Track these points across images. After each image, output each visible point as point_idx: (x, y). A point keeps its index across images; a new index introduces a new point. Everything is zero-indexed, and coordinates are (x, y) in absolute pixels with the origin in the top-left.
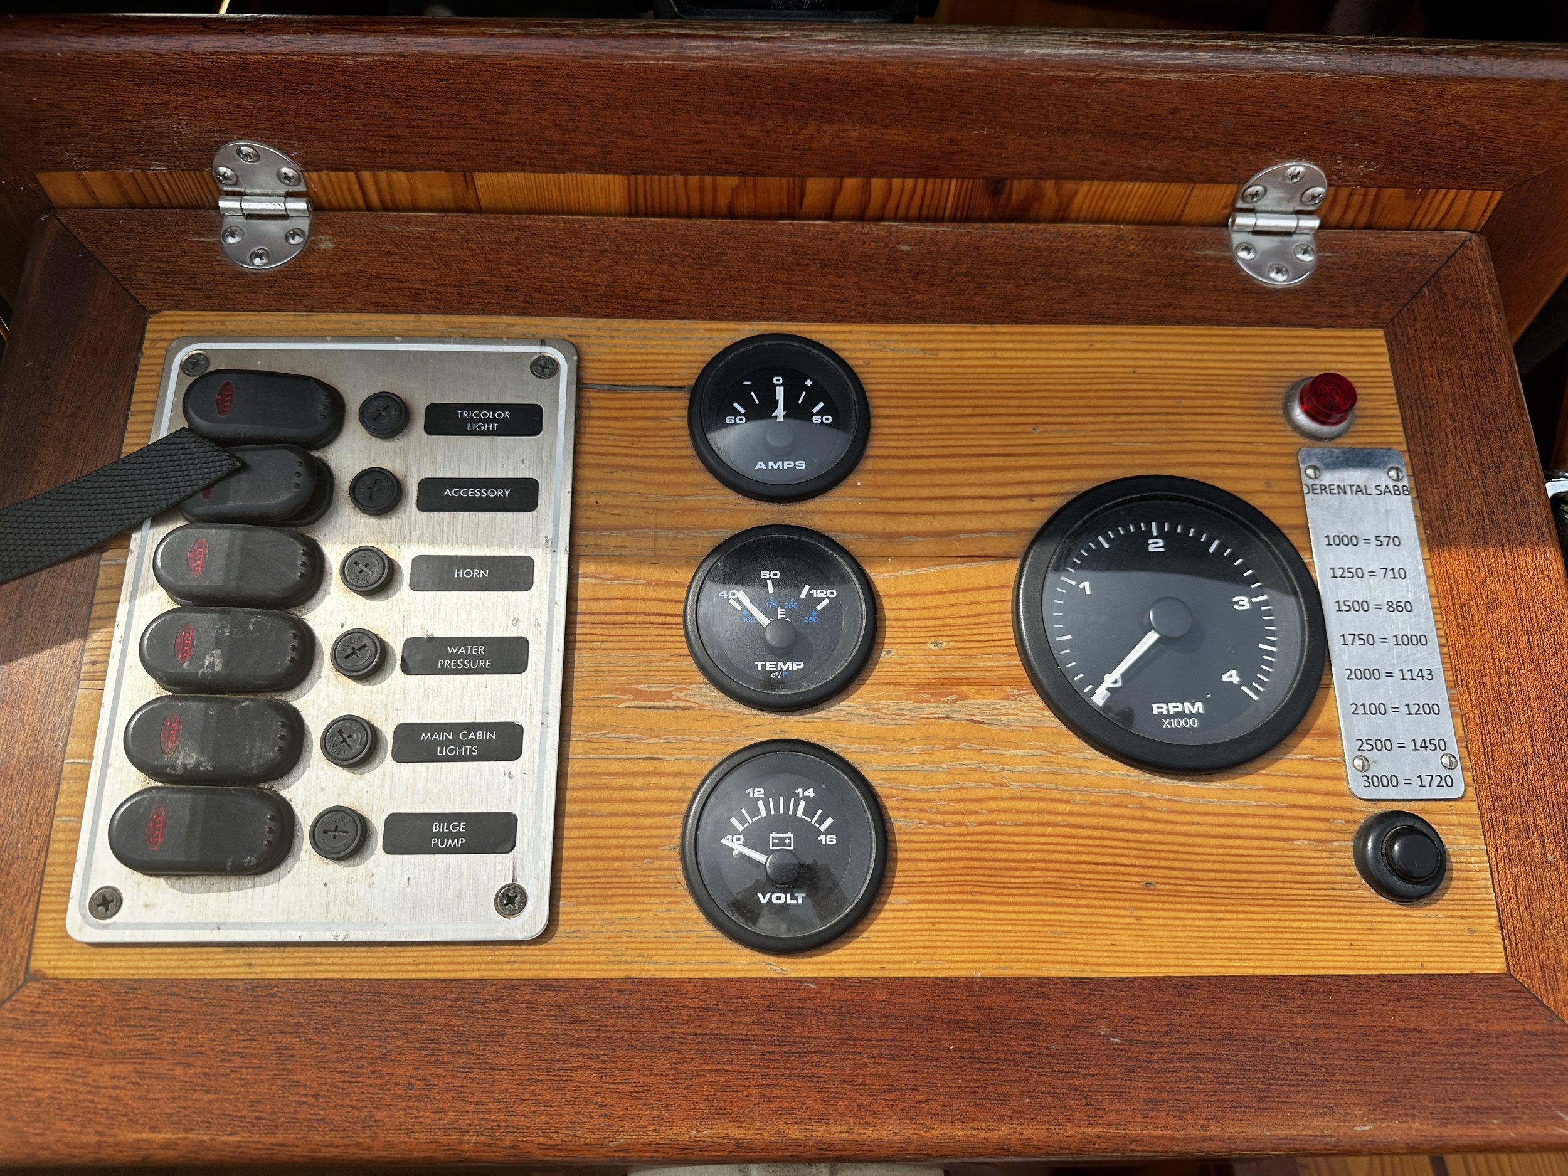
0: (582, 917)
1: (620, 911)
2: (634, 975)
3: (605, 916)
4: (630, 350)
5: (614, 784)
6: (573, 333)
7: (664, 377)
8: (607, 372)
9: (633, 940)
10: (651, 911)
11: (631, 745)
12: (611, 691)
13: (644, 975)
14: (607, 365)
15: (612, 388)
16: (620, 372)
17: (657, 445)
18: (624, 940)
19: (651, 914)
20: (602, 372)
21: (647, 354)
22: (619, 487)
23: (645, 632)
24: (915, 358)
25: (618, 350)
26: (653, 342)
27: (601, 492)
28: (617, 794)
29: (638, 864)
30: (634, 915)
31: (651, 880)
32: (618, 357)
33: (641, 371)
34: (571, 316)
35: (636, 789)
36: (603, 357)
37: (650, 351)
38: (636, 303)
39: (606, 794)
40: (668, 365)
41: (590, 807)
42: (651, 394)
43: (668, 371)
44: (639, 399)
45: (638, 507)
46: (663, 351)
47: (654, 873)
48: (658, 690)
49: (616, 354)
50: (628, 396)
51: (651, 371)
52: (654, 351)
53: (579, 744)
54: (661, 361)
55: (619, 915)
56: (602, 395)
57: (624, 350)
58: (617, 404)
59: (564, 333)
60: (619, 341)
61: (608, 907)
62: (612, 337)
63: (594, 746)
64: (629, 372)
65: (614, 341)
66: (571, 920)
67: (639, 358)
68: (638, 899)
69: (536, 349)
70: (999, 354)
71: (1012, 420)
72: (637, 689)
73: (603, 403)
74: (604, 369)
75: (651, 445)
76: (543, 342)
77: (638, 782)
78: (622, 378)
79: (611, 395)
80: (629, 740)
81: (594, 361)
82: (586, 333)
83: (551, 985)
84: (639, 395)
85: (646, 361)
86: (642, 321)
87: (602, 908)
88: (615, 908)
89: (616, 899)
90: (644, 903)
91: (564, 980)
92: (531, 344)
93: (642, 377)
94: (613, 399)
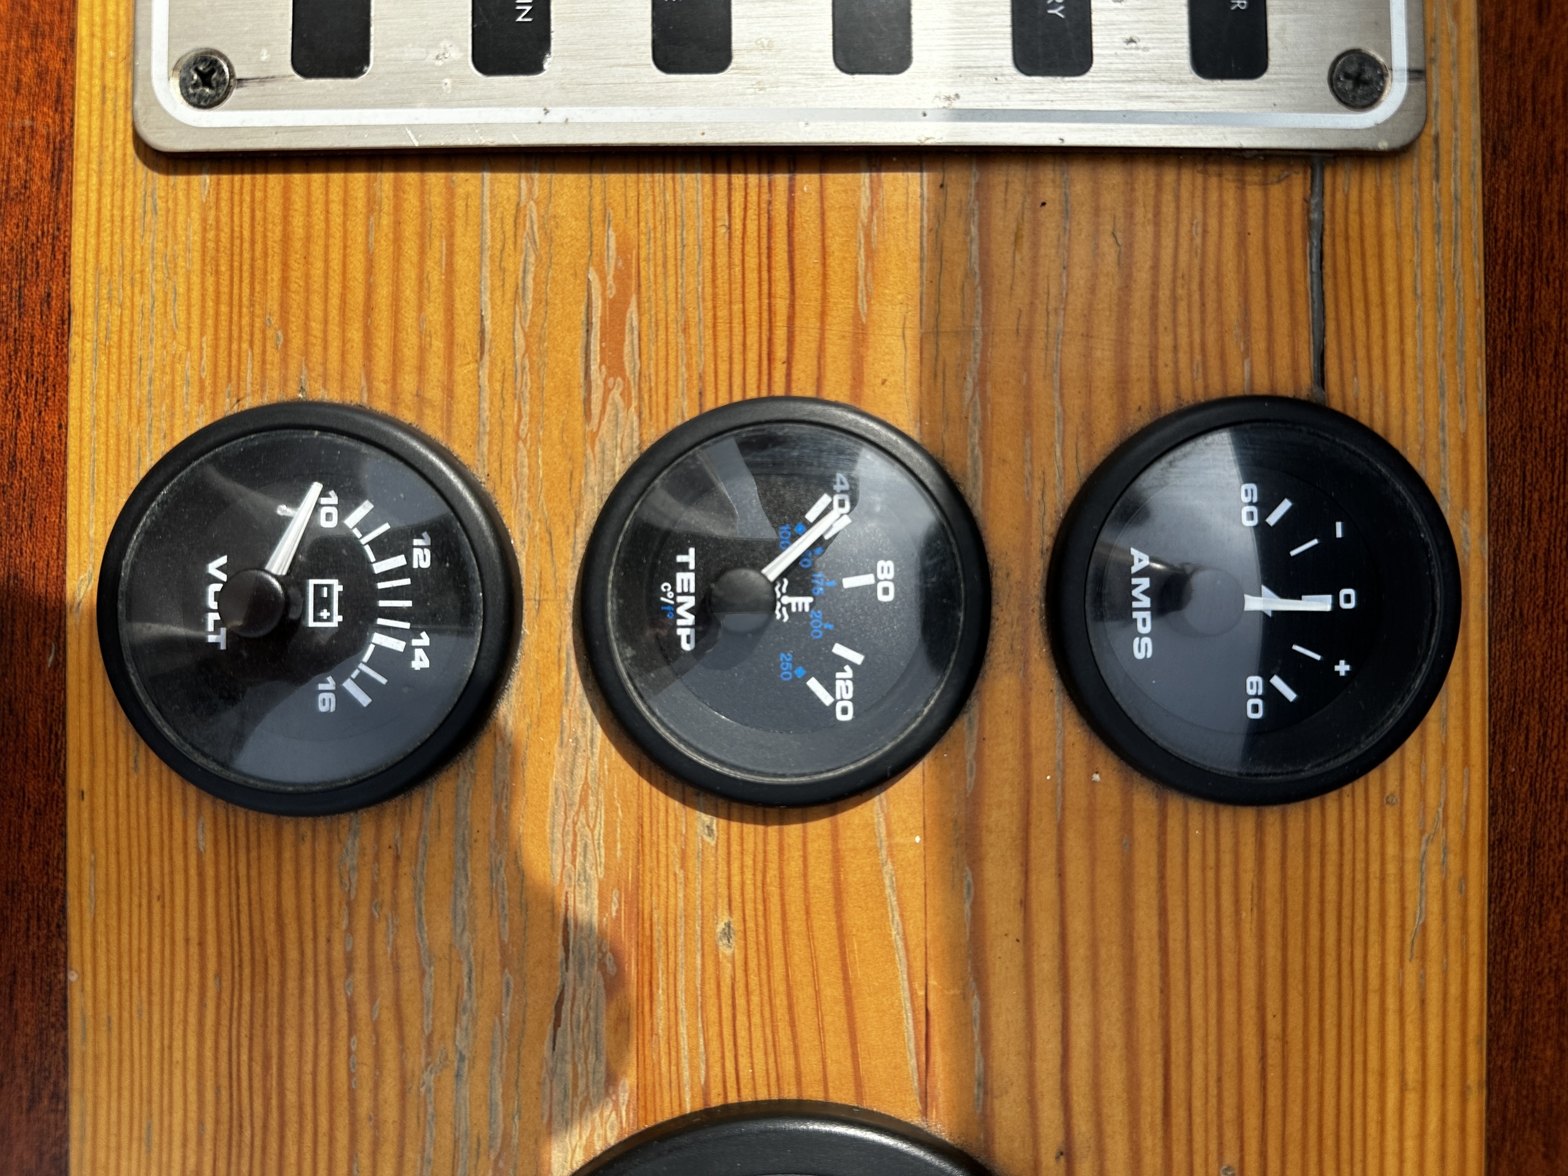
0: (181, 218)
1: (189, 290)
2: (76, 322)
3: (181, 262)
4: (1407, 270)
5: (430, 264)
6: (1444, 144)
7: (1347, 344)
8: (1354, 218)
9: (137, 317)
10: (189, 348)
11: (509, 295)
12: (623, 250)
13: (75, 342)
14: (1370, 219)
15: (1315, 231)
16: (1354, 246)
17: (1183, 331)
18: (138, 300)
19: (182, 348)
20: (1353, 206)
21: (1401, 307)
22: (1081, 252)
23: (752, 319)
24: (1403, 908)
25: (1407, 241)
26: (1429, 320)
27: (1066, 213)
28: (410, 272)
29: (275, 320)
30: (182, 317)
31: (245, 346)
32: (1389, 243)
33: (1358, 293)
34: (1484, 138)
35: (421, 308)
36: (1388, 211)
37: (1409, 312)
38: (1523, 281)
39: (410, 249)
40: (1376, 352)
41: (386, 221)
42: (1304, 316)
43: (1361, 353)
44: (1292, 291)
45: (1034, 292)
46: (1409, 342)
47: (257, 350)
48: (627, 349)
49: (1398, 236)
50: (1298, 264)
51: (1359, 313)
52: (1409, 322)
53: (512, 192)
54: (1384, 336)
55: (181, 290)
56: (1297, 209)
57: (1407, 254)
58: (1277, 241)
59: (1441, 122)
60: (1428, 245)
61: (197, 267)
62: (1437, 228)
63: (509, 221)
64: (1356, 267)
65: (1428, 233)
66: (176, 199)
67: (1391, 289)
68: (210, 322)
69: (1400, 58)
70: (1412, 1098)
71: (1252, 1121)
72: (627, 303)
73: (1277, 211)
74: (1361, 213)
75: (1182, 317)
76: (1416, 74)
77: (435, 314)
78: (1341, 251)
79: (1297, 228)
80: (519, 294)
81: (1379, 191)
82: (1444, 173)
83: (61, 170)
84: (1300, 288)
85: (1383, 304)
86: (1480, 294)
87: (196, 255)
88: (196, 279)
89: (210, 280)
90: (202, 334)
91: (69, 193)
92: (1411, 49)
93: (1343, 295)
94: (1289, 234)
